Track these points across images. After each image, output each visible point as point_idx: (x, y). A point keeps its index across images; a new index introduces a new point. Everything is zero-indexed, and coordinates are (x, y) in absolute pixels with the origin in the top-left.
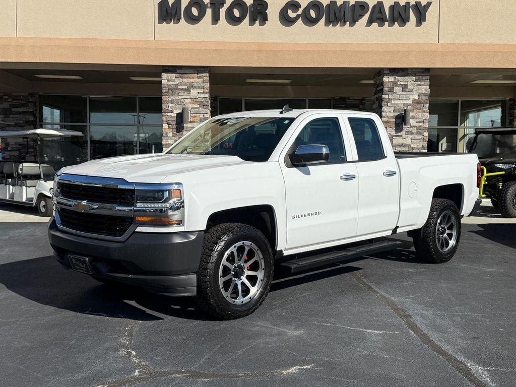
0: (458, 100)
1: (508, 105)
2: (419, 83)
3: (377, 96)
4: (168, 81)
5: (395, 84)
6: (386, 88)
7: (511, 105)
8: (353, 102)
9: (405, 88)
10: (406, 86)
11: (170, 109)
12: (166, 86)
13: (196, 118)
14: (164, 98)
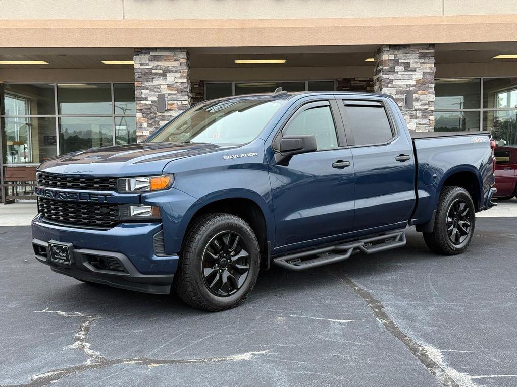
0: (480, 79)
2: (423, 61)
3: (377, 76)
4: (141, 64)
5: (396, 62)
6: (385, 68)
9: (407, 67)
10: (408, 64)
11: (143, 96)
12: (140, 71)
13: (173, 106)
14: (137, 84)
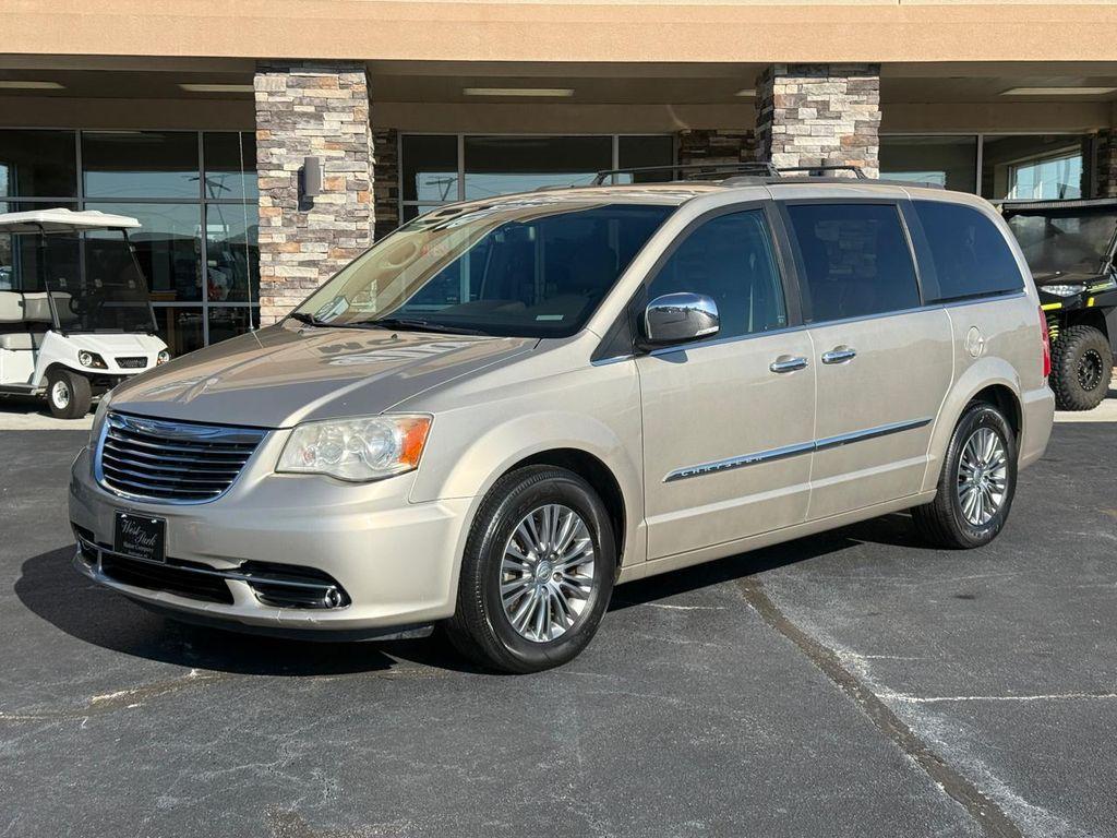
0: (977, 136)
1: (1096, 147)
2: (856, 98)
3: (762, 128)
4: (271, 94)
6: (778, 111)
7: (1102, 147)
8: (725, 143)
9: (823, 109)
10: (826, 104)
11: (275, 161)
12: (266, 108)
13: (337, 182)
14: (261, 135)
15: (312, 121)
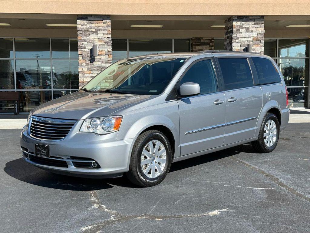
0: (277, 39)
2: (257, 26)
3: (228, 35)
4: (82, 25)
5: (241, 27)
6: (234, 30)
8: (205, 41)
10: (248, 28)
11: (83, 46)
12: (81, 30)
13: (102, 52)
14: (79, 38)
15: (95, 34)
